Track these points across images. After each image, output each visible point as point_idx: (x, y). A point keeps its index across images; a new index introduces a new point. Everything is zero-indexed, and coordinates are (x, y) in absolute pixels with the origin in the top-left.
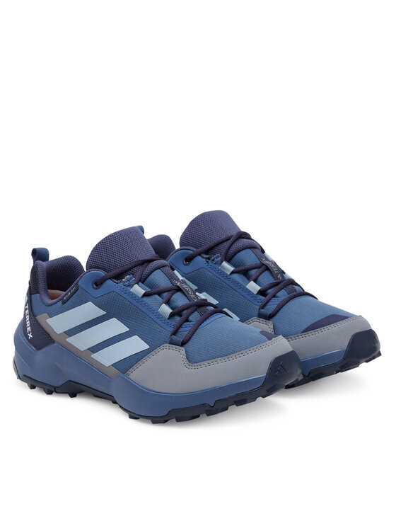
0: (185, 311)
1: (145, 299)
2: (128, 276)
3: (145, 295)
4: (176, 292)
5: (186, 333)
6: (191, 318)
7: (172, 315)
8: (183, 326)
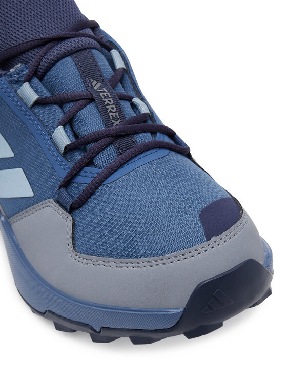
0: (92, 145)
1: (38, 110)
2: (19, 65)
3: (37, 103)
4: (85, 105)
5: (84, 187)
6: (99, 160)
7: (69, 150)
8: (82, 173)
